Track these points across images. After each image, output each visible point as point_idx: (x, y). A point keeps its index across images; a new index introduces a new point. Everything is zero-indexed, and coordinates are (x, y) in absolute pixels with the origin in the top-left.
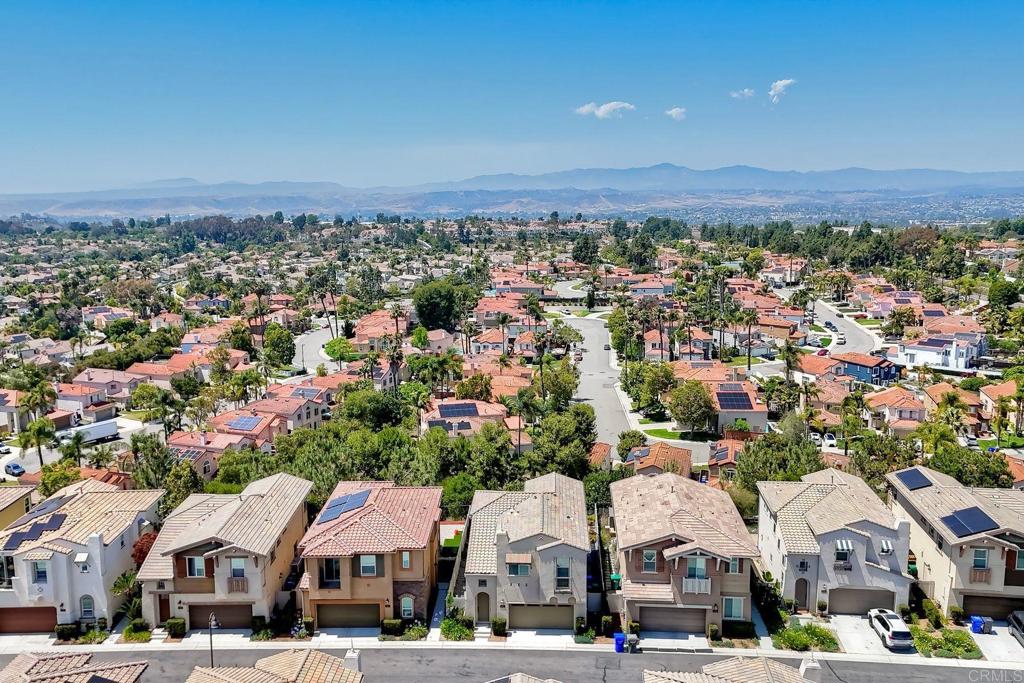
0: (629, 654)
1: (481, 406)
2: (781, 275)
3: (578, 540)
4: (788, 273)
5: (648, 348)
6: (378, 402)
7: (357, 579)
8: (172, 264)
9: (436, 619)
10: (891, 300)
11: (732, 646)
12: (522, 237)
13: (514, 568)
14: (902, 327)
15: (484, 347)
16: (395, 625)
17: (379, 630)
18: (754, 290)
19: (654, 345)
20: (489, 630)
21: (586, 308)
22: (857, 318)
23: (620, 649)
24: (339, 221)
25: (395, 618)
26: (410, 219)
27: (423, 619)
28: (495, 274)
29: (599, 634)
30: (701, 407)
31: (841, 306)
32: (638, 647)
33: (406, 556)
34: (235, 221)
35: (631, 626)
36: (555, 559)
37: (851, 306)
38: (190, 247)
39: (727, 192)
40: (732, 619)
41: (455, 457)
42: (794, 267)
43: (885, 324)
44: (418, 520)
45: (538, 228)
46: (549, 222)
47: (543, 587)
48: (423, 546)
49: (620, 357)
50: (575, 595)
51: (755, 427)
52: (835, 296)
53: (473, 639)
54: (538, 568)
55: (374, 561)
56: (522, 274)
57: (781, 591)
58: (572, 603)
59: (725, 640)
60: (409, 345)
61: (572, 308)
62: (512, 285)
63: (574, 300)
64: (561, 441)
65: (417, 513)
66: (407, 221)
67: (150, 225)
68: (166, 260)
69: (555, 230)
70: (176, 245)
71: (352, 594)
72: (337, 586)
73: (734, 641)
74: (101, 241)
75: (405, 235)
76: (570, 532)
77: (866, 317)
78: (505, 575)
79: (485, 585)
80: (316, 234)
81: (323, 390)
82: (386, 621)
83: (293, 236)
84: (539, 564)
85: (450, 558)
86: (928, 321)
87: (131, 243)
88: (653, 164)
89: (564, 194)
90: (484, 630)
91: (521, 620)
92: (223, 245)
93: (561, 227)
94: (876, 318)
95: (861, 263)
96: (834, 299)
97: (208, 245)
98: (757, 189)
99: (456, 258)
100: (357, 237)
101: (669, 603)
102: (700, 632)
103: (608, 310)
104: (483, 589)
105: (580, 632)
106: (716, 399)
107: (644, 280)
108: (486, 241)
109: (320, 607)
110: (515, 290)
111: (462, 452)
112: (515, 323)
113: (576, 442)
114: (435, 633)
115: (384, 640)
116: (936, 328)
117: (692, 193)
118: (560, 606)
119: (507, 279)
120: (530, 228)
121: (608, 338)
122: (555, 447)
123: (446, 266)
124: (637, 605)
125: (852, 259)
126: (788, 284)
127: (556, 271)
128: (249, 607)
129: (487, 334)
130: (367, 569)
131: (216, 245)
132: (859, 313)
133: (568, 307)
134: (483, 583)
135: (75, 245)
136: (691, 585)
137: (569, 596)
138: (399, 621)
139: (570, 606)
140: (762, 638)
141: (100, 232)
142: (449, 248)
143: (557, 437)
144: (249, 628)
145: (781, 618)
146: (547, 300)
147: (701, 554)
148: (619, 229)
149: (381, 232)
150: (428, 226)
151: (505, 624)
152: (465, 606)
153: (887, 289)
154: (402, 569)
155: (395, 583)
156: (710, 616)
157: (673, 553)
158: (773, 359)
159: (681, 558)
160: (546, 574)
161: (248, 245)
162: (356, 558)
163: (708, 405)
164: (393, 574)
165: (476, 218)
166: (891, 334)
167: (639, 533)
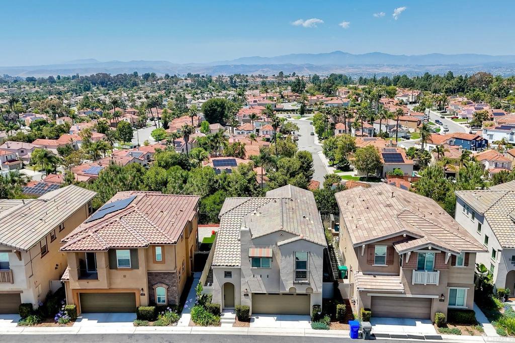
0: (363, 340)
1: (239, 161)
2: (407, 98)
3: (315, 236)
4: (411, 97)
5: (337, 132)
6: (176, 158)
7: (113, 271)
8: (77, 96)
9: (186, 306)
10: (473, 108)
11: (458, 333)
12: (264, 84)
13: (256, 261)
14: (481, 122)
15: (242, 132)
16: (148, 312)
17: (135, 315)
18: (395, 104)
19: (340, 131)
20: (234, 316)
21: (299, 115)
22: (452, 118)
23: (355, 335)
24: (167, 76)
25: (149, 305)
26: (205, 75)
27: (175, 305)
28: (248, 98)
29: (333, 319)
30: (373, 161)
31: (442, 113)
32: (371, 333)
33: (159, 250)
34: (112, 76)
35: (364, 314)
36: (294, 253)
37: (448, 113)
38: (88, 89)
39: (369, 66)
40: (456, 307)
41: (219, 185)
42: (414, 94)
43: (470, 121)
44: (174, 220)
45: (272, 79)
46: (278, 77)
47: (283, 278)
48: (173, 241)
49: (320, 139)
50: (312, 286)
51: (405, 173)
52: (438, 108)
53: (219, 324)
54: (279, 261)
55: (129, 255)
56: (264, 98)
57: (494, 281)
58: (309, 291)
59: (451, 327)
60: (199, 132)
61: (292, 115)
62: (258, 102)
63: (293, 110)
64: (290, 174)
65: (173, 214)
66: (203, 77)
67: (68, 79)
68: (74, 95)
69: (281, 81)
70: (80, 88)
71: (110, 283)
72: (95, 277)
73: (459, 327)
74: (41, 87)
75: (201, 83)
76: (307, 229)
77: (458, 118)
78: (248, 268)
79: (231, 276)
80: (155, 82)
81: (145, 153)
82: (141, 308)
83: (143, 84)
84: (279, 257)
85: (205, 252)
86: (495, 118)
87: (58, 87)
88: (332, 51)
89: (286, 67)
90: (229, 316)
91: (263, 306)
92: (105, 88)
93: (284, 79)
94: (464, 118)
95: (451, 91)
96: (438, 109)
97: (97, 88)
98: (385, 64)
99: (228, 92)
100: (176, 84)
101: (401, 293)
102: (426, 319)
103: (312, 115)
104: (228, 280)
105: (316, 318)
106: (382, 157)
107: (332, 99)
108: (245, 86)
109: (82, 296)
110: (259, 105)
111: (224, 182)
112: (260, 120)
113: (301, 174)
114: (186, 318)
115: (139, 325)
116: (502, 121)
117: (352, 66)
118: (298, 294)
119: (255, 100)
120: (268, 80)
121: (313, 129)
122: (286, 178)
123: (223, 96)
124: (369, 294)
125: (446, 89)
126: (411, 103)
127: (282, 97)
128: (17, 295)
129: (243, 126)
130: (123, 262)
131: (102, 89)
132: (453, 116)
133: (290, 114)
134: (228, 274)
135: (27, 88)
136: (420, 277)
137: (307, 286)
138: (152, 308)
139: (307, 295)
140: (484, 324)
141: (42, 82)
142: (224, 88)
143: (288, 172)
144: (17, 313)
145: (496, 306)
146: (278, 111)
147: (433, 249)
148: (316, 79)
149: (189, 81)
150: (214, 79)
151: (249, 310)
152: (213, 293)
153: (469, 103)
154: (155, 262)
155: (150, 275)
156: (436, 306)
157: (405, 248)
158: (408, 139)
159: (412, 252)
160: (286, 266)
161: (118, 88)
162: (111, 252)
163: (378, 160)
164: (147, 265)
165: (240, 75)
166: (474, 126)
167: (369, 230)
